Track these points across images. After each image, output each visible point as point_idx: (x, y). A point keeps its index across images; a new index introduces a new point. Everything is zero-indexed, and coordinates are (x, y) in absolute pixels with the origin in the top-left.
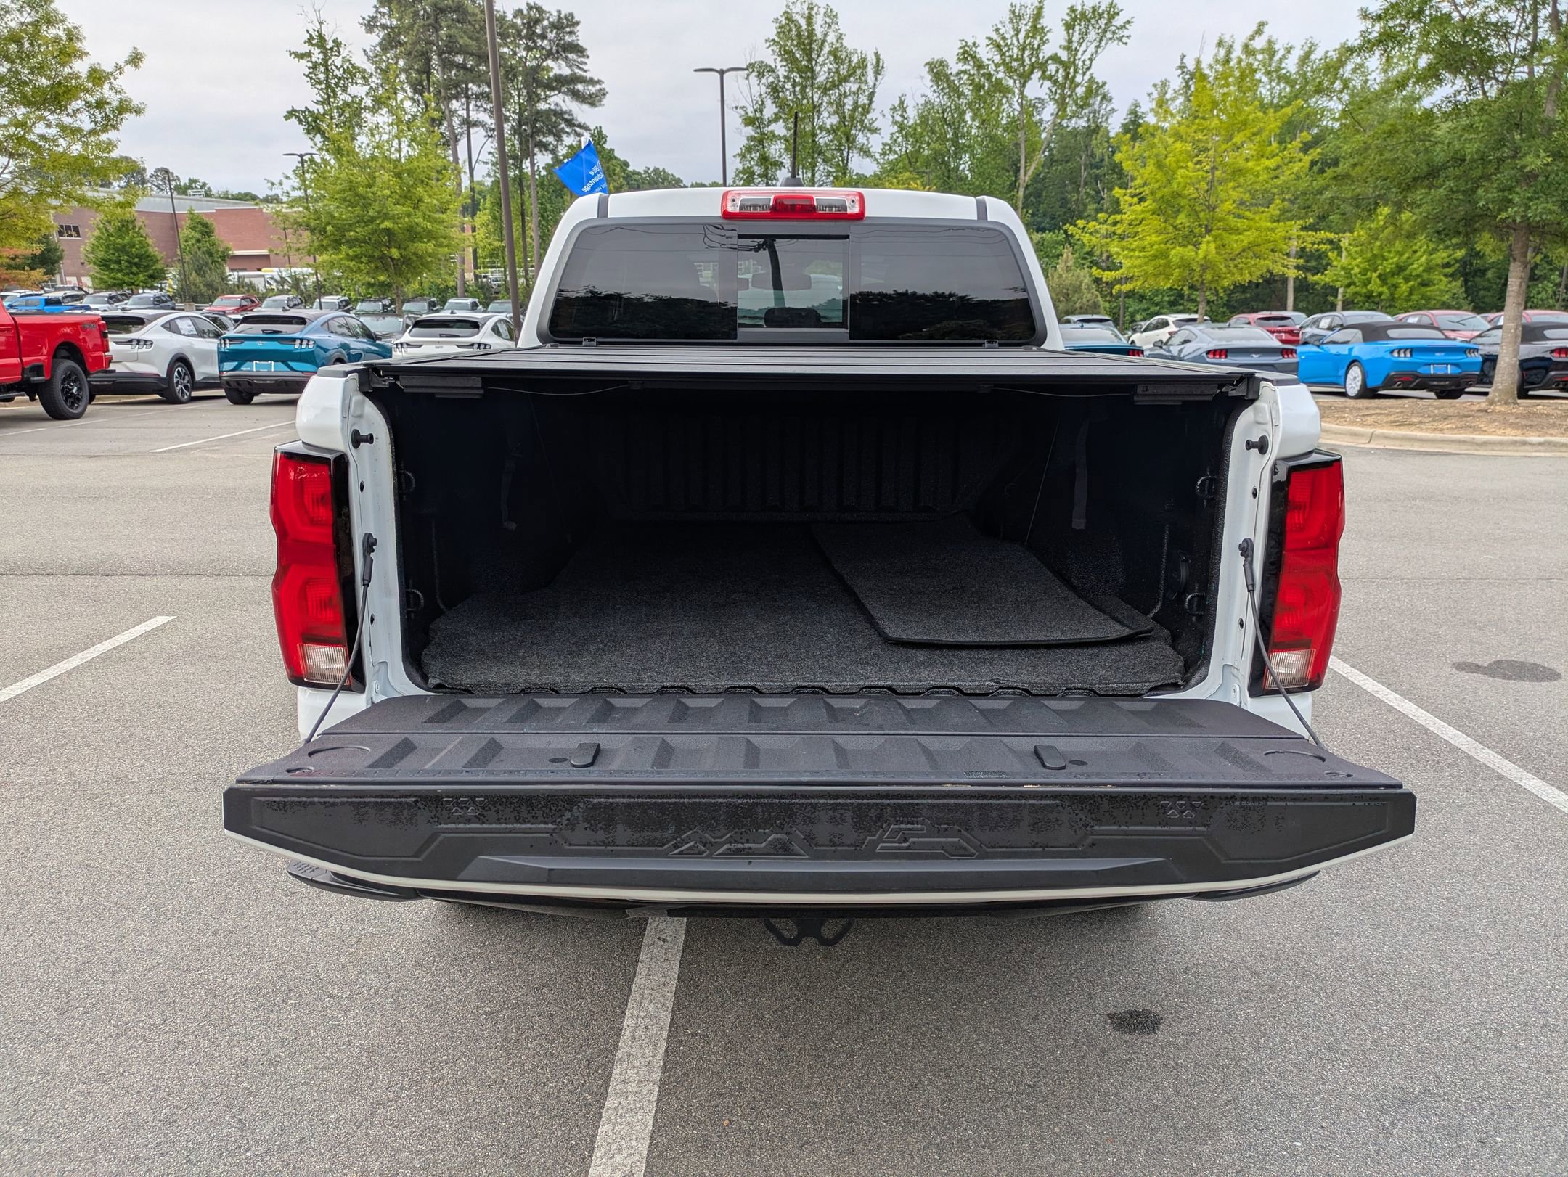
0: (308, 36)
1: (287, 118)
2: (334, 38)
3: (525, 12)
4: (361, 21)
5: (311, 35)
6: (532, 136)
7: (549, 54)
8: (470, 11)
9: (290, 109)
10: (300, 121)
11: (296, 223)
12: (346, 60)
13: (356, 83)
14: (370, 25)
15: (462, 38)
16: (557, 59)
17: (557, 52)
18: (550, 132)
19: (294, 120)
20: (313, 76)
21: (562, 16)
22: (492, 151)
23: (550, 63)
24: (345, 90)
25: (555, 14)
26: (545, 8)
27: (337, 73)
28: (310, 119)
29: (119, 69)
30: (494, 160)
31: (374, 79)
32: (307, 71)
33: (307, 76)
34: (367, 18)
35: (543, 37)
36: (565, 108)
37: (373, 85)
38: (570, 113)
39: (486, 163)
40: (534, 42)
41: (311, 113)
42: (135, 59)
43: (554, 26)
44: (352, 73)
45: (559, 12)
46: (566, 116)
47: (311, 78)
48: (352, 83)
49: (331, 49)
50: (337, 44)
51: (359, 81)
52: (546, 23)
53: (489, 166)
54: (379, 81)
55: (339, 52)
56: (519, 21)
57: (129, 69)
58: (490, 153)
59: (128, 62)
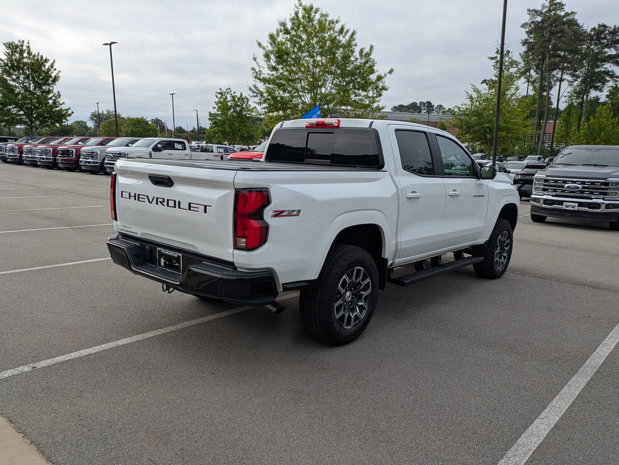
0: (497, 50)
1: (482, 83)
2: (507, 49)
3: (597, 28)
4: (521, 42)
5: (498, 50)
6: (590, 84)
7: (608, 46)
8: (566, 32)
9: (484, 80)
10: (487, 84)
12: (510, 58)
13: (513, 67)
14: (525, 42)
15: (560, 44)
16: (610, 48)
17: (611, 44)
18: (599, 82)
19: (485, 84)
20: (496, 66)
21: (616, 28)
22: (570, 91)
23: (606, 50)
24: (508, 70)
25: (613, 27)
26: (608, 25)
27: (506, 64)
28: (491, 83)
29: (385, 75)
30: (570, 95)
31: (521, 65)
32: (494, 64)
33: (493, 66)
34: (524, 40)
35: (605, 38)
36: (610, 70)
37: (519, 67)
38: (613, 71)
39: (566, 97)
40: (600, 41)
41: (492, 80)
42: (391, 72)
43: (611, 33)
44: (513, 63)
45: (615, 26)
46: (610, 73)
47: (495, 67)
48: (511, 68)
49: (506, 54)
50: (508, 52)
51: (514, 66)
52: (607, 32)
53: (567, 98)
54: (523, 65)
55: (508, 55)
56: (593, 33)
58: (569, 92)
59: (388, 73)
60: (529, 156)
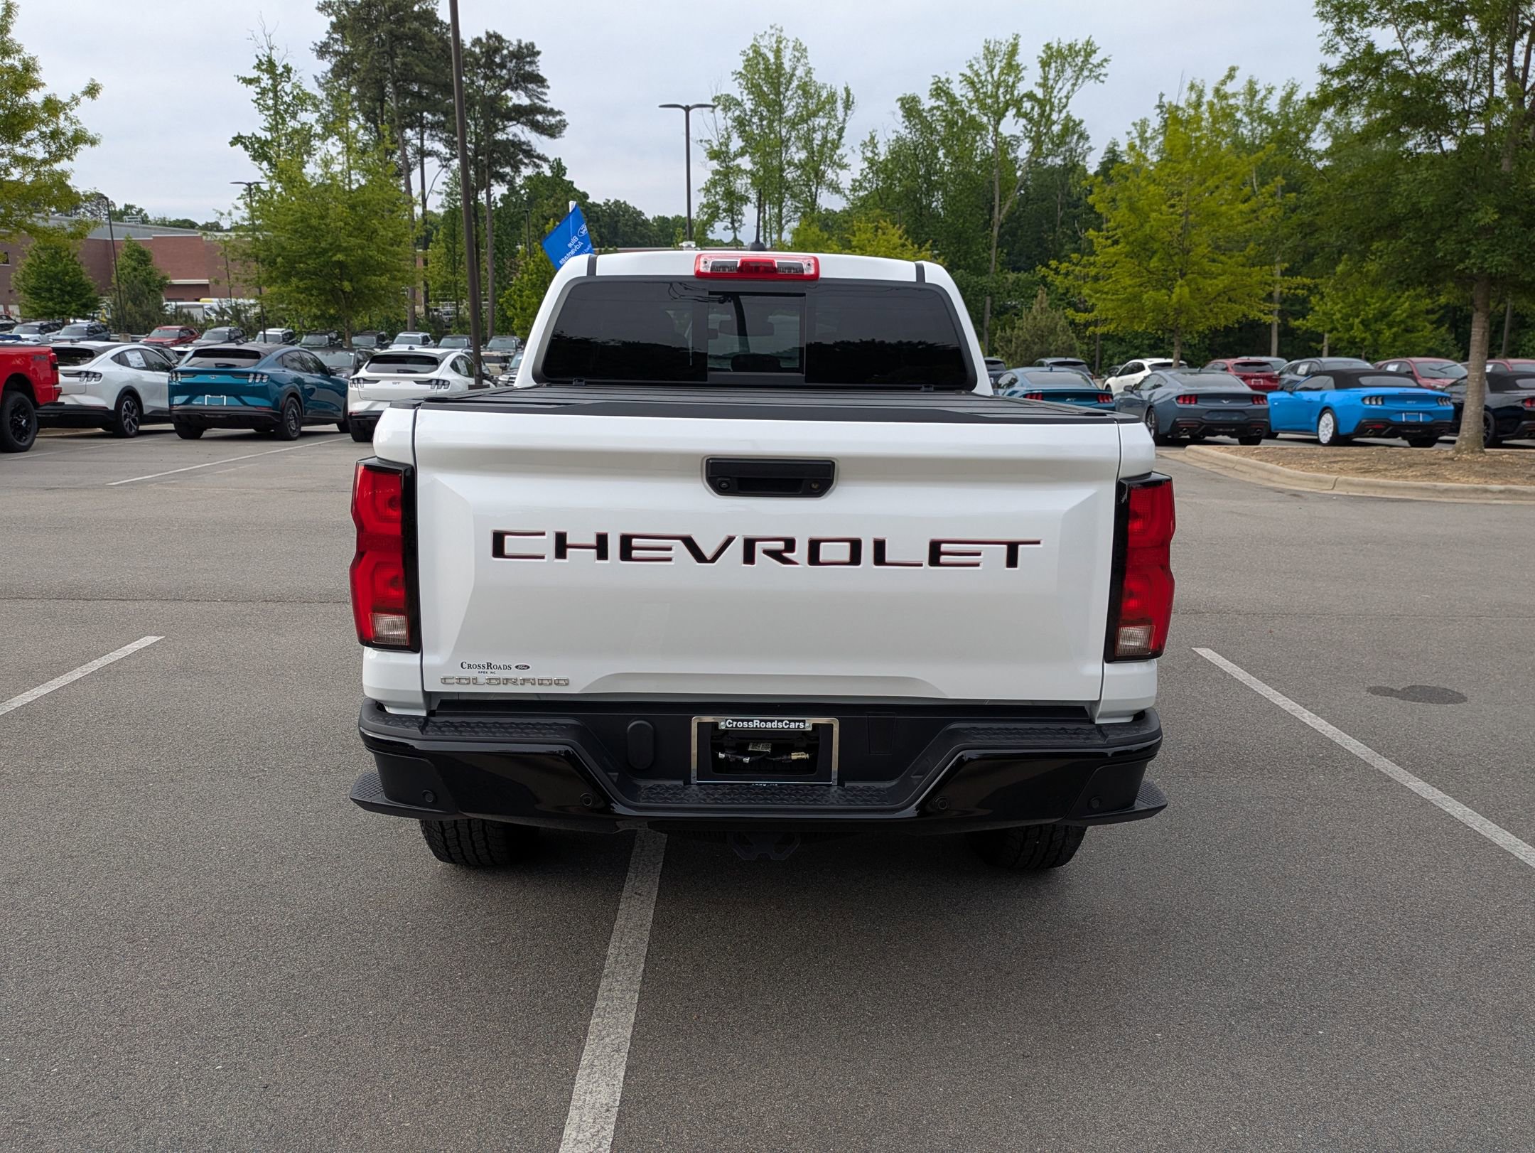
0: (257, 61)
1: (232, 144)
2: (284, 63)
3: (484, 40)
4: (313, 47)
5: (260, 61)
6: (489, 167)
7: (508, 84)
8: (427, 39)
9: (236, 135)
10: (246, 148)
11: (245, 254)
12: (296, 86)
13: (306, 110)
14: (323, 51)
15: (417, 66)
16: (516, 89)
17: (517, 82)
18: (508, 164)
19: (239, 147)
20: (262, 102)
21: (523, 45)
22: (447, 181)
23: (509, 93)
24: (294, 116)
25: (515, 43)
26: (504, 37)
27: (286, 99)
28: (256, 146)
29: (75, 99)
30: (448, 190)
31: (325, 106)
32: (255, 97)
33: (255, 102)
34: (319, 44)
35: (502, 66)
36: (523, 139)
37: (323, 112)
38: (528, 144)
39: (440, 193)
40: (493, 71)
41: (258, 140)
42: (92, 91)
43: (513, 55)
44: (302, 100)
45: (520, 42)
46: (524, 147)
47: (259, 104)
48: (302, 111)
49: (281, 75)
50: (288, 70)
51: (309, 108)
52: (505, 52)
53: (443, 196)
54: (330, 108)
55: (289, 78)
56: (477, 50)
57: (85, 100)
58: (444, 183)
59: (85, 93)
60: (401, 335)
